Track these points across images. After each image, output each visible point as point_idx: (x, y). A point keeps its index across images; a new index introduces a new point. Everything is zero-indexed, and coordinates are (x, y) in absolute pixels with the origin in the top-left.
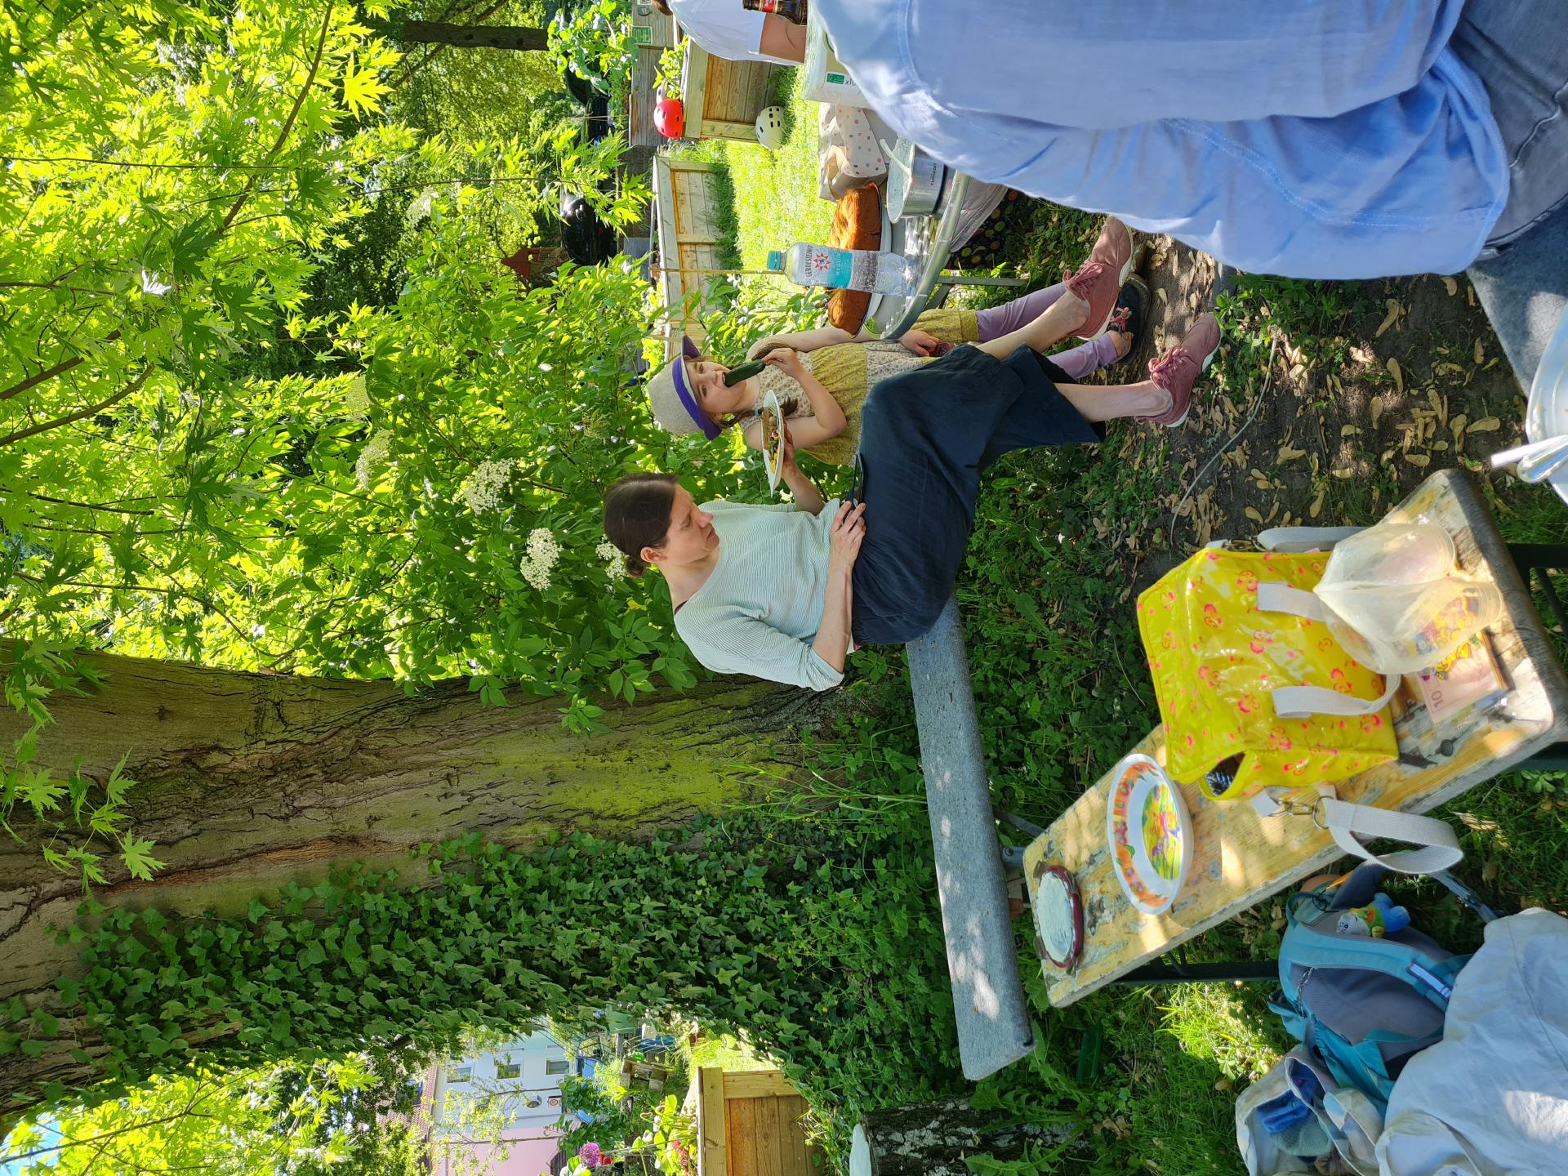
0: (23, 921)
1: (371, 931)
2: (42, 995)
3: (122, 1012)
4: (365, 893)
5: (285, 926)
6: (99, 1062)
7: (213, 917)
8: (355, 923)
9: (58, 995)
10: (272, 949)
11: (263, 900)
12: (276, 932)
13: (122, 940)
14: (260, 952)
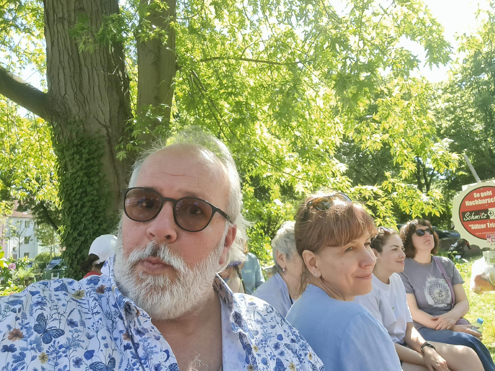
0: (102, 124)
1: (95, 202)
3: (77, 146)
4: (105, 200)
5: (98, 181)
6: (63, 140)
7: (100, 165)
8: (97, 198)
9: (82, 132)
10: (91, 179)
11: (104, 176)
12: (96, 180)
13: (95, 145)
14: (91, 176)
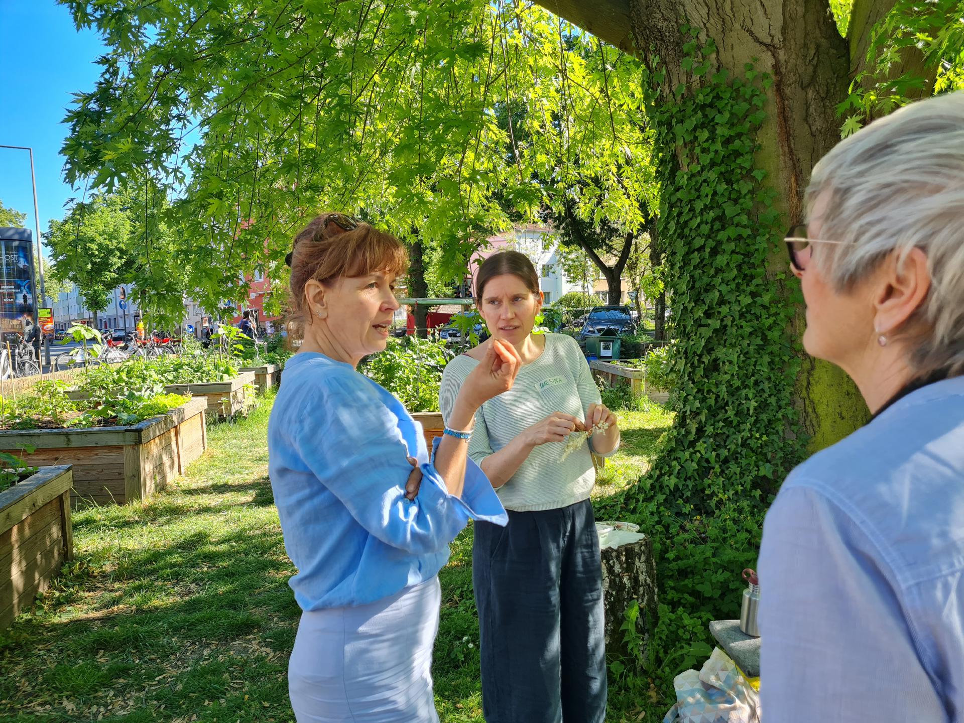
0: (761, 43)
1: (743, 242)
2: (715, 62)
4: (767, 236)
5: (749, 192)
7: (756, 149)
8: (749, 231)
9: (714, 71)
10: (735, 186)
11: (765, 177)
12: (745, 187)
13: (746, 101)
14: (734, 179)
